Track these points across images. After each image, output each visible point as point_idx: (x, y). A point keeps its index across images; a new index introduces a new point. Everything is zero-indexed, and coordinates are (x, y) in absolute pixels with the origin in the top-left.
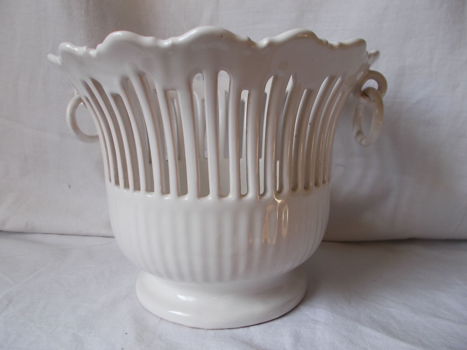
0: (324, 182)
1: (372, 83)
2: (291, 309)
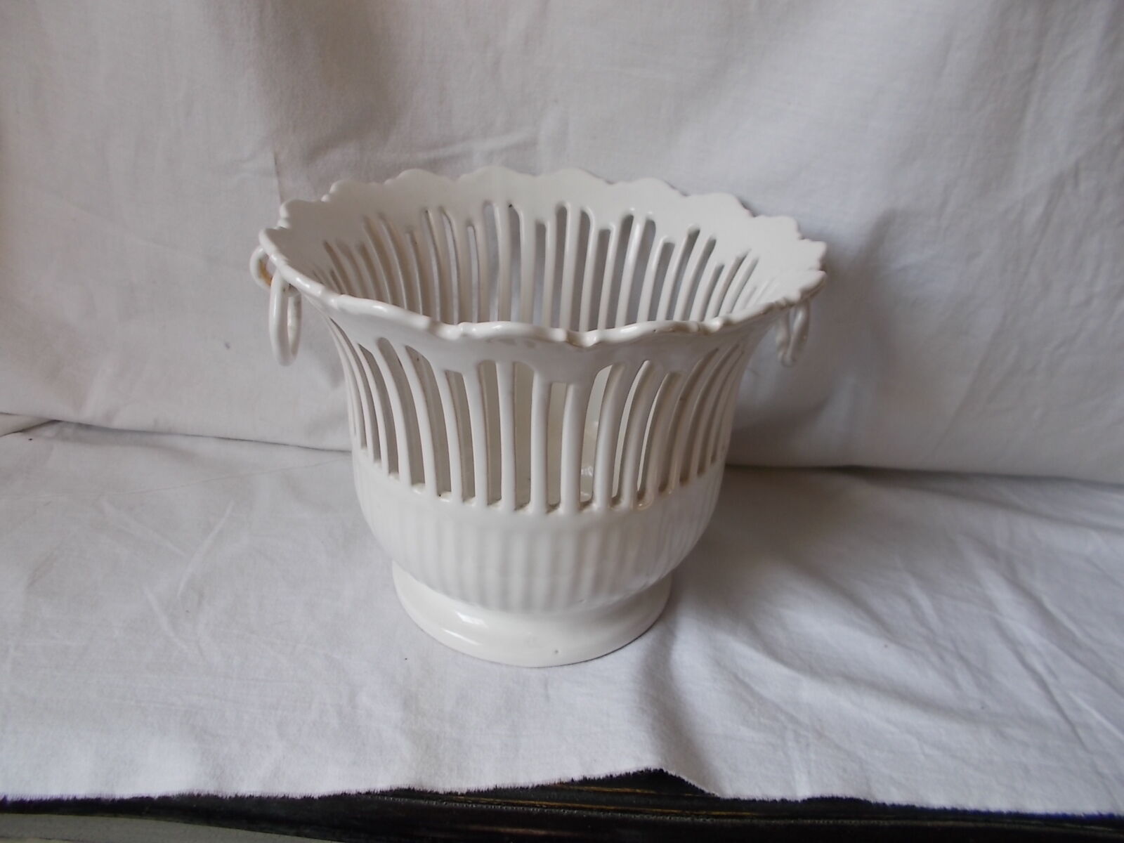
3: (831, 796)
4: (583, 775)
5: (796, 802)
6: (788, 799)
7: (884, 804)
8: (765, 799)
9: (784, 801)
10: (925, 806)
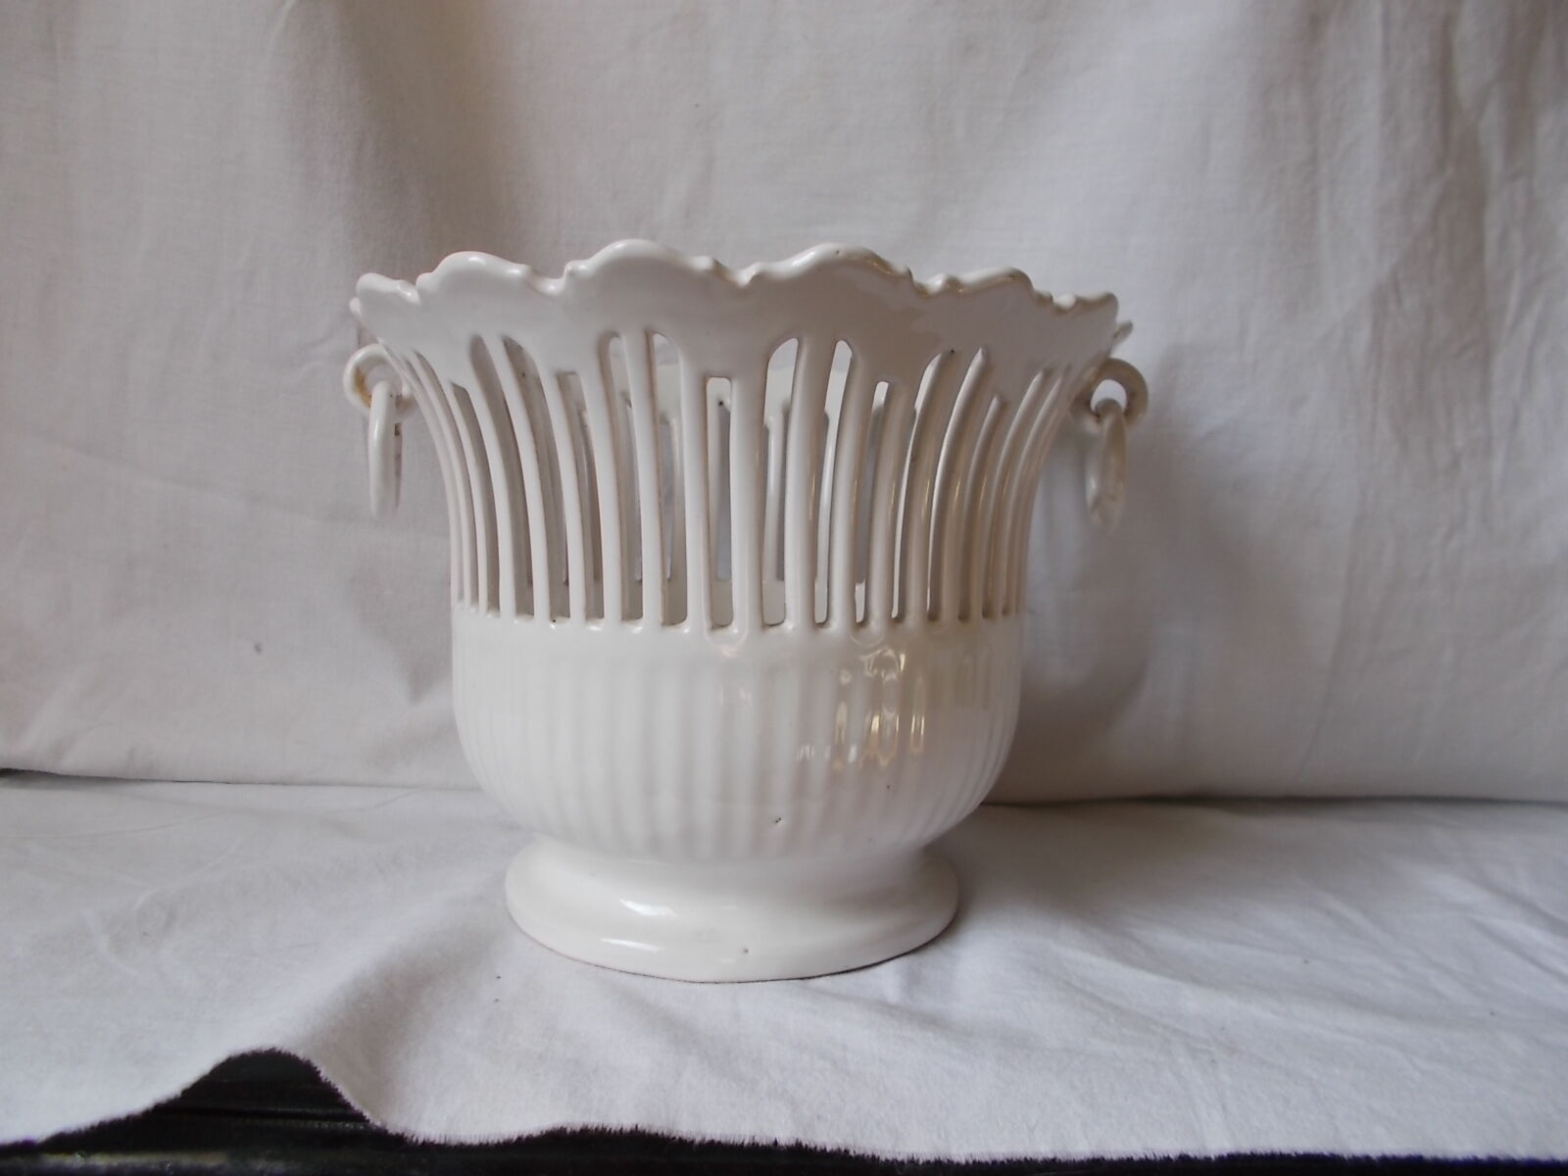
0: (1005, 612)
1: (1109, 390)
2: (930, 938)
3: (1269, 1151)
4: (796, 1137)
5: (1208, 1159)
6: (1191, 1155)
7: (1368, 1158)
8: (1151, 1156)
9: (1184, 1159)
10: (1440, 1155)
